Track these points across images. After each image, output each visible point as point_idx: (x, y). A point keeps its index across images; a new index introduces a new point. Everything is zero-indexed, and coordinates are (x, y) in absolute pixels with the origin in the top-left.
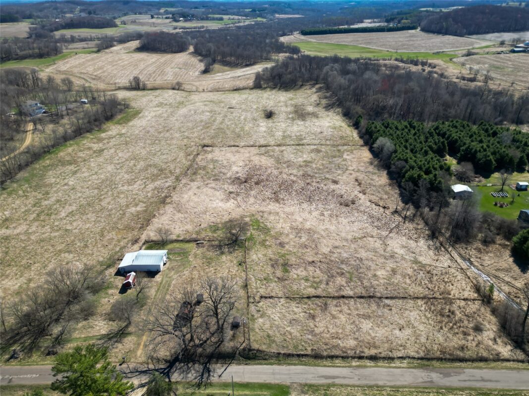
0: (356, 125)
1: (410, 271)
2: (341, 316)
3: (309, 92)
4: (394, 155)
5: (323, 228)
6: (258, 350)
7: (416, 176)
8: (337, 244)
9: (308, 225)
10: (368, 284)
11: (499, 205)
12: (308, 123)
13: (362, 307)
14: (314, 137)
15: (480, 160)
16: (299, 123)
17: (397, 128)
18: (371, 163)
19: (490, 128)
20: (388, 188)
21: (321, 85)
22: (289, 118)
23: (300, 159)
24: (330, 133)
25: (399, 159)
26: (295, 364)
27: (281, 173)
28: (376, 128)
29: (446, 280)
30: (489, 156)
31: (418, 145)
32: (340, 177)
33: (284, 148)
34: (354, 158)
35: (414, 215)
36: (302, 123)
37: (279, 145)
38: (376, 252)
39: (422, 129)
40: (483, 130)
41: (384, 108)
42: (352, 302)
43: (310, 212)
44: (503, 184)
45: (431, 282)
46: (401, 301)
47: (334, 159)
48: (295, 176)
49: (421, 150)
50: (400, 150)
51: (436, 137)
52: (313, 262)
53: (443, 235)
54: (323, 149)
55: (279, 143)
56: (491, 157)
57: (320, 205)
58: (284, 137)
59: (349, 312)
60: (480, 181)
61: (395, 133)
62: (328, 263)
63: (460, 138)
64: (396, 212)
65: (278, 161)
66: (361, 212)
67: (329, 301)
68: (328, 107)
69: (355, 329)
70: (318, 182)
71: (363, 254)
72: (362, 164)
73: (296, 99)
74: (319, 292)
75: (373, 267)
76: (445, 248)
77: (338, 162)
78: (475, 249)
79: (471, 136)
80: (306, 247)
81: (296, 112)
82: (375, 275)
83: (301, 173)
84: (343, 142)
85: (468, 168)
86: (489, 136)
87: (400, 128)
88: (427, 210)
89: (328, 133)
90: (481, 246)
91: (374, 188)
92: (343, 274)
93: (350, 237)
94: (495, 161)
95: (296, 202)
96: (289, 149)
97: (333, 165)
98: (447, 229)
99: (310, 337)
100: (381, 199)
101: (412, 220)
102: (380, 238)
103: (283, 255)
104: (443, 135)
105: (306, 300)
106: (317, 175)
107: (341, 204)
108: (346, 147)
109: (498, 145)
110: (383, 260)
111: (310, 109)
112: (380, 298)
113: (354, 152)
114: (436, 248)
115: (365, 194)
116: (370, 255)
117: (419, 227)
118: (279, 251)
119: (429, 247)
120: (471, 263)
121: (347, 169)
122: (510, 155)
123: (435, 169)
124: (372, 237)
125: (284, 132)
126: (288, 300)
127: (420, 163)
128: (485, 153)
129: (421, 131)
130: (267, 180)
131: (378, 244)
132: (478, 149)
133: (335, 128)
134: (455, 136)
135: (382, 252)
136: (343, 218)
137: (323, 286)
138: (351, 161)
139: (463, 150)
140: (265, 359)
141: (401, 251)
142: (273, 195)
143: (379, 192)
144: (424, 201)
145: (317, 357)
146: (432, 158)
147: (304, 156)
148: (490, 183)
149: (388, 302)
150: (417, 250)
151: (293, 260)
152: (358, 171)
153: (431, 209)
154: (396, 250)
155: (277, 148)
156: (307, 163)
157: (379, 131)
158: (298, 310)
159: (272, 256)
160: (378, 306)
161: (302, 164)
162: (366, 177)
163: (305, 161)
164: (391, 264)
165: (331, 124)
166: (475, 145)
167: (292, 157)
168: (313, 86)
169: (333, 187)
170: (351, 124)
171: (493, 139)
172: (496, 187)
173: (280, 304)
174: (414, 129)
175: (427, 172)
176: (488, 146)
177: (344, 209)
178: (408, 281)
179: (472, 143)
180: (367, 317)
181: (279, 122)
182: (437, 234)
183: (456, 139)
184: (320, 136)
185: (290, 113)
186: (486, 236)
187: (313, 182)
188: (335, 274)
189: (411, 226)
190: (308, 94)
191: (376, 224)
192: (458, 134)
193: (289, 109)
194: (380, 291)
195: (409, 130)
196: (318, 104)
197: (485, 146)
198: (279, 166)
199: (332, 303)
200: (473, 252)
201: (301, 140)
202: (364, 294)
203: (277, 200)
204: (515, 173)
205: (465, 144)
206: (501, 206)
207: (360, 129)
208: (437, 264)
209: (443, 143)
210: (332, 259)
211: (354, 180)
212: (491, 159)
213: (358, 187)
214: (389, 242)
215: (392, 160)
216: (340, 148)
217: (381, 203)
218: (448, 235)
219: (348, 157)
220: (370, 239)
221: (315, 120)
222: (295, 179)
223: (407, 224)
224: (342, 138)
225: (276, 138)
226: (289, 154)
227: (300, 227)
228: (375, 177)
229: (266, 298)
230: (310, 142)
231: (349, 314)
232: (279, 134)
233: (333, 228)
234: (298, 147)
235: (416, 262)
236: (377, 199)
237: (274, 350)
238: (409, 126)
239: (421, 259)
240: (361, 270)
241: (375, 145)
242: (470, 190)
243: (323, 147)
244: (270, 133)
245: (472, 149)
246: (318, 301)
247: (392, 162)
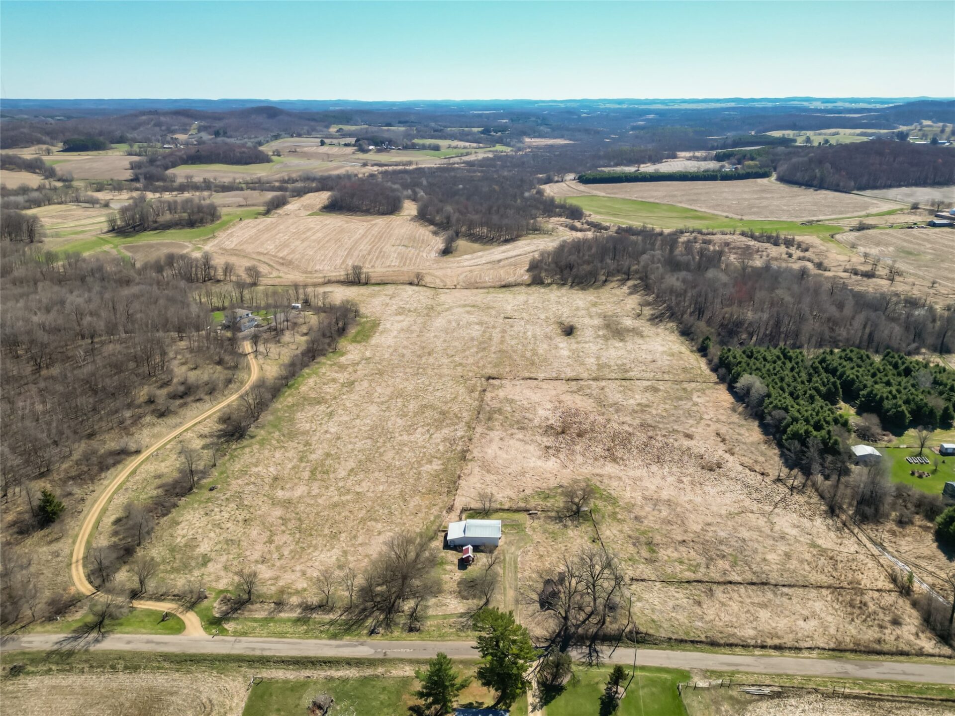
0: (703, 350)
1: (808, 556)
2: (731, 603)
3: (618, 292)
4: (767, 401)
5: (686, 499)
6: (646, 634)
7: (802, 431)
8: (709, 519)
9: (665, 495)
10: (758, 569)
11: (917, 475)
12: (630, 346)
13: (756, 596)
14: (644, 368)
15: (888, 410)
16: (617, 345)
17: (765, 359)
18: (734, 410)
19: (900, 362)
20: (763, 447)
21: (636, 282)
22: (599, 336)
23: (631, 401)
24: (667, 362)
25: (776, 407)
26: (690, 651)
27: (609, 420)
28: (735, 357)
29: (854, 568)
30: (900, 406)
31: (799, 387)
32: (694, 429)
33: (603, 383)
34: (708, 402)
35: (804, 485)
36: (621, 344)
37: (595, 379)
38: (761, 531)
39: (802, 361)
40: (890, 363)
41: (739, 324)
42: (742, 589)
43: (663, 478)
44: (922, 446)
45: (836, 570)
46: (801, 590)
47: (680, 403)
48: (630, 425)
49: (805, 394)
50: (774, 393)
51: (824, 375)
52: (684, 541)
53: (844, 511)
54: (661, 386)
55: (594, 375)
56: (904, 407)
57: (675, 469)
58: (600, 367)
59: (740, 599)
60: (890, 441)
61: (764, 366)
62: (703, 544)
63: (857, 377)
64: (778, 480)
65: (600, 402)
66: (732, 479)
67: (714, 587)
68: (655, 320)
69: (752, 618)
70: (664, 436)
71: (745, 533)
72: (722, 411)
73: (601, 304)
74: (699, 576)
75: (760, 549)
76: (849, 529)
77: (687, 407)
78: (888, 532)
79: (874, 375)
80: (669, 522)
81: (608, 326)
82: (765, 560)
83: (637, 422)
84: (688, 376)
85: (872, 421)
86: (899, 374)
87: (769, 358)
88: (819, 478)
89: (664, 361)
90: (895, 528)
91: (745, 447)
92: (724, 556)
93: (723, 512)
94: (909, 412)
95: (640, 463)
96: (613, 385)
97: (681, 412)
98: (850, 505)
99: (700, 624)
100: (756, 462)
101: (801, 490)
102: (763, 514)
103: (644, 533)
104: (834, 372)
105: (686, 585)
106: (661, 426)
107: (703, 468)
108: (693, 385)
109: (913, 390)
110: (771, 542)
111: (628, 322)
112: (776, 585)
113: (707, 392)
114: (838, 529)
115: (733, 454)
116: (755, 535)
117: (812, 501)
118: (638, 527)
119: (828, 526)
120: (884, 549)
121: (701, 418)
122: (930, 405)
123: (828, 423)
124: (752, 512)
125: (598, 358)
126: (665, 584)
127: (806, 414)
128: (894, 401)
129: (800, 364)
130: (592, 430)
131: (762, 522)
132: (885, 395)
133: (673, 355)
134: (850, 374)
135: (769, 532)
136: (709, 488)
137: (703, 570)
138: (706, 407)
139: (863, 395)
140: (655, 644)
141: (794, 532)
142: (607, 453)
143: (752, 452)
144: (816, 467)
145: (713, 644)
146: (822, 407)
147: (637, 396)
148: (904, 444)
149: (786, 590)
150: (814, 531)
151: (658, 538)
152: (718, 421)
153: (827, 478)
154: (786, 530)
155: (594, 384)
156: (643, 408)
157: (740, 363)
158: (680, 596)
159: (630, 533)
160: (775, 594)
161: (636, 408)
162: (731, 431)
163: (639, 404)
164: (782, 548)
165: (665, 349)
166: (881, 390)
167: (618, 397)
168: (623, 282)
169: (686, 443)
170: (694, 348)
171: (905, 380)
172: (912, 450)
173: (656, 588)
174: (791, 362)
175: (818, 427)
176: (899, 391)
177: (709, 475)
178: (807, 567)
179: (877, 386)
180: (764, 606)
181: (586, 342)
182: (837, 511)
183: (853, 380)
184: (652, 366)
185: (599, 328)
186: (902, 516)
187: (657, 435)
188: (714, 556)
189: (802, 499)
190: (618, 296)
191: (754, 496)
192: (854, 371)
193: (597, 321)
194: (774, 577)
195: (784, 363)
196: (639, 315)
197: (894, 392)
198: (603, 410)
199: (718, 591)
200: (886, 535)
201: (626, 371)
202: (755, 580)
203: (614, 460)
204: (938, 431)
205: (865, 386)
206: (920, 477)
207: (709, 357)
208: (842, 548)
209: (834, 383)
210: (707, 538)
211: (714, 434)
212: (903, 412)
213: (722, 444)
214: (775, 519)
215: (766, 408)
216: (685, 385)
217: (757, 468)
218: (851, 512)
219: (699, 400)
220: (750, 515)
221: (640, 341)
222: (630, 430)
223: (797, 497)
224: (685, 370)
225: (588, 367)
226: (613, 392)
227: (655, 497)
228: (743, 431)
229: (637, 580)
230: (639, 376)
231: (741, 602)
232: (591, 361)
233: (698, 500)
234: (623, 383)
235: (814, 545)
236: (751, 461)
237: (663, 634)
238: (782, 356)
239: (820, 542)
240: (746, 553)
241: (738, 385)
242: (877, 453)
243: (661, 383)
244: (577, 357)
245: (876, 395)
246: (700, 586)
247: (766, 411)
